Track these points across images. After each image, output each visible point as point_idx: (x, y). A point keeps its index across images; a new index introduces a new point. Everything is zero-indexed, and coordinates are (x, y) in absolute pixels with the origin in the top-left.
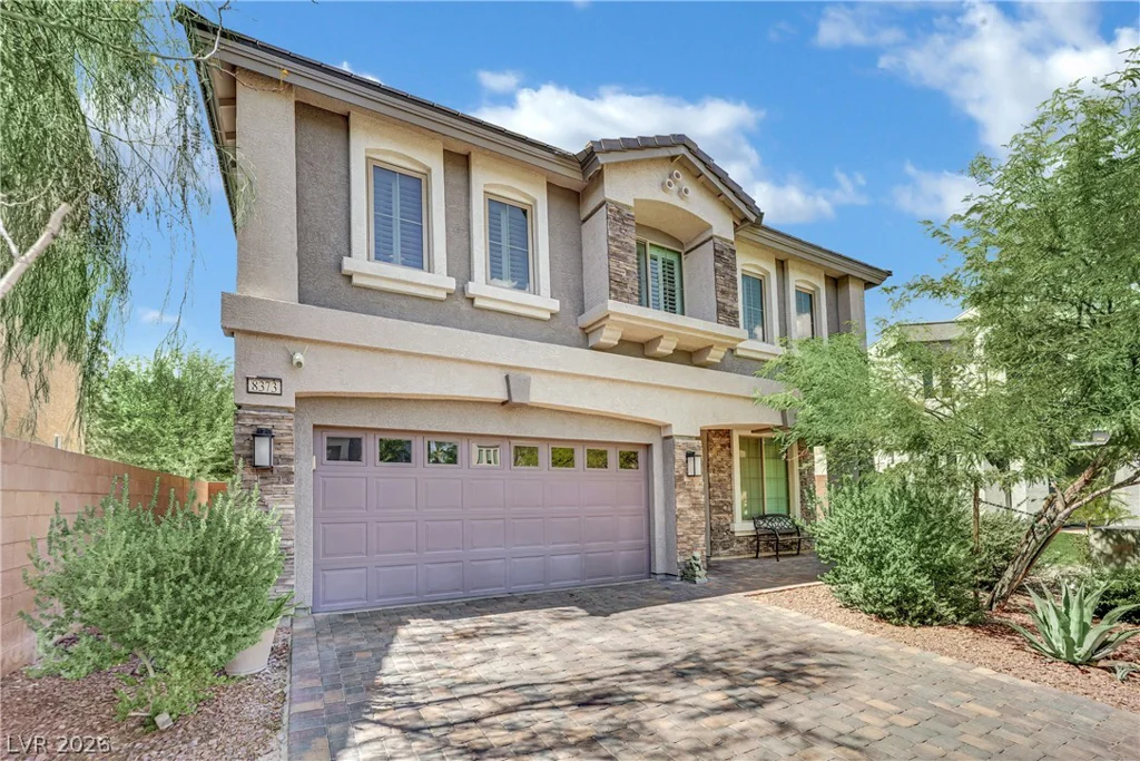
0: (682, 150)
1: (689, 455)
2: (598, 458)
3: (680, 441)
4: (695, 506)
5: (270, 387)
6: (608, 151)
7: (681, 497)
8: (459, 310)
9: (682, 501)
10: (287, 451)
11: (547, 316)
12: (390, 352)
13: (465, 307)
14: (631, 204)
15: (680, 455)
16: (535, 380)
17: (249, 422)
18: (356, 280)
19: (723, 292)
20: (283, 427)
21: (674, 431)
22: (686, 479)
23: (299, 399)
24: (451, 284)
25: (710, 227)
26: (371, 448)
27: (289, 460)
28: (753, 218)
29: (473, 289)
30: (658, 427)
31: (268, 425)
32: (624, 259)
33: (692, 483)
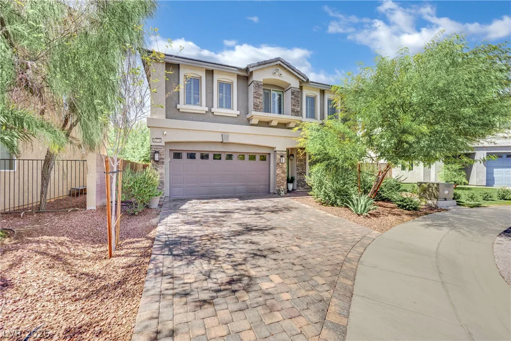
0: (279, 62)
1: (282, 156)
2: (252, 158)
3: (279, 152)
4: (283, 172)
5: (159, 141)
6: (253, 67)
7: (278, 169)
8: (209, 117)
9: (279, 171)
10: (162, 157)
11: (236, 116)
12: (189, 130)
13: (211, 115)
14: (262, 81)
15: (278, 157)
16: (230, 135)
17: (153, 149)
18: (180, 110)
19: (294, 105)
20: (161, 151)
21: (277, 149)
22: (280, 164)
23: (165, 143)
24: (207, 109)
25: (290, 84)
26: (184, 155)
27: (163, 159)
28: (305, 80)
29: (213, 110)
30: (273, 148)
31: (158, 150)
32: (259, 98)
33: (282, 165)
